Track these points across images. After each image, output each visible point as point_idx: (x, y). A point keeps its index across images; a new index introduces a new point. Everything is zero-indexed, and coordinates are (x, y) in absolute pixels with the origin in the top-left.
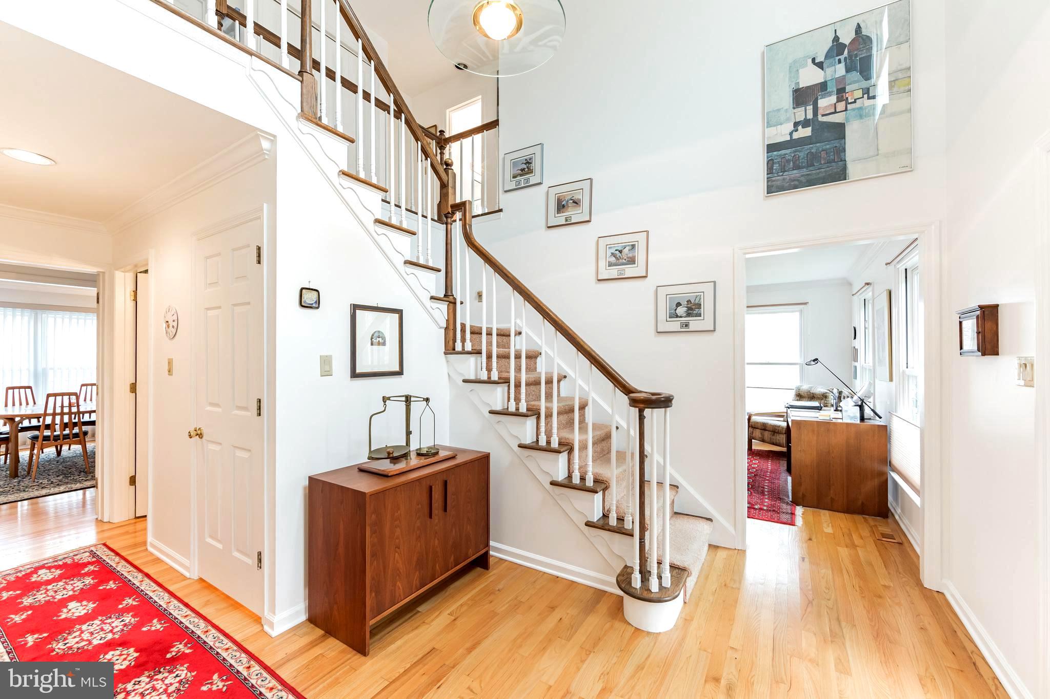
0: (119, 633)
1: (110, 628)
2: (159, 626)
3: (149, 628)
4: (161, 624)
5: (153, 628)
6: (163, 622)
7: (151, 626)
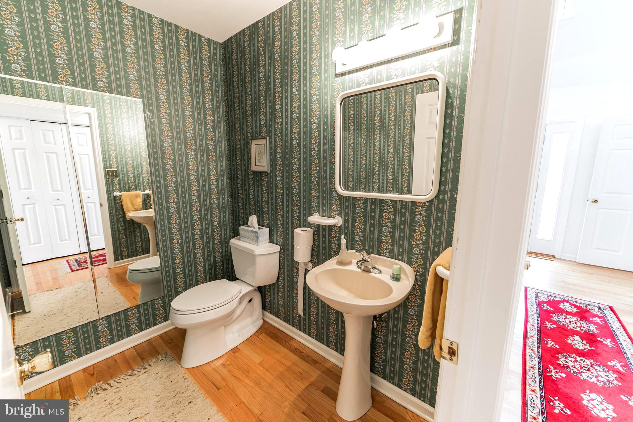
0: (572, 356)
1: (576, 363)
2: (550, 342)
3: (555, 345)
4: (547, 342)
5: (553, 343)
6: (546, 342)
7: (553, 345)
